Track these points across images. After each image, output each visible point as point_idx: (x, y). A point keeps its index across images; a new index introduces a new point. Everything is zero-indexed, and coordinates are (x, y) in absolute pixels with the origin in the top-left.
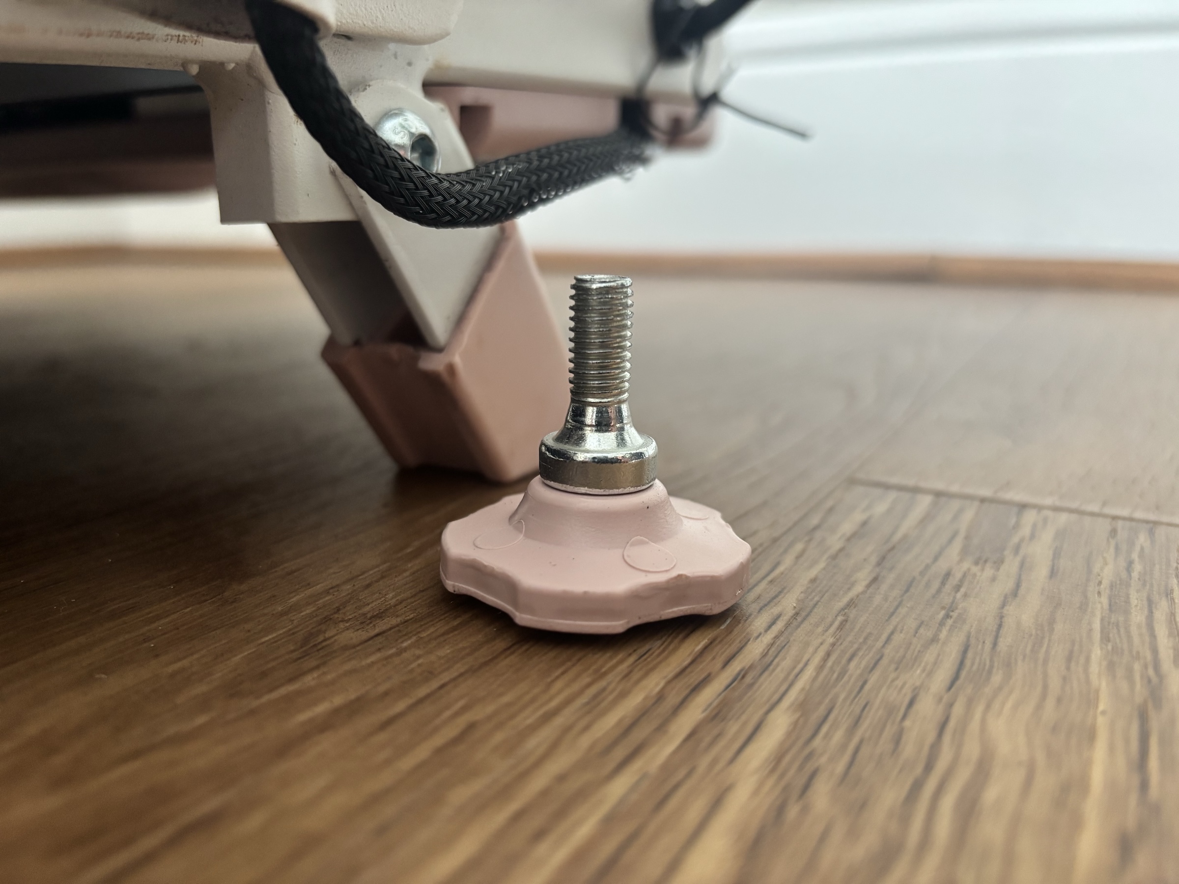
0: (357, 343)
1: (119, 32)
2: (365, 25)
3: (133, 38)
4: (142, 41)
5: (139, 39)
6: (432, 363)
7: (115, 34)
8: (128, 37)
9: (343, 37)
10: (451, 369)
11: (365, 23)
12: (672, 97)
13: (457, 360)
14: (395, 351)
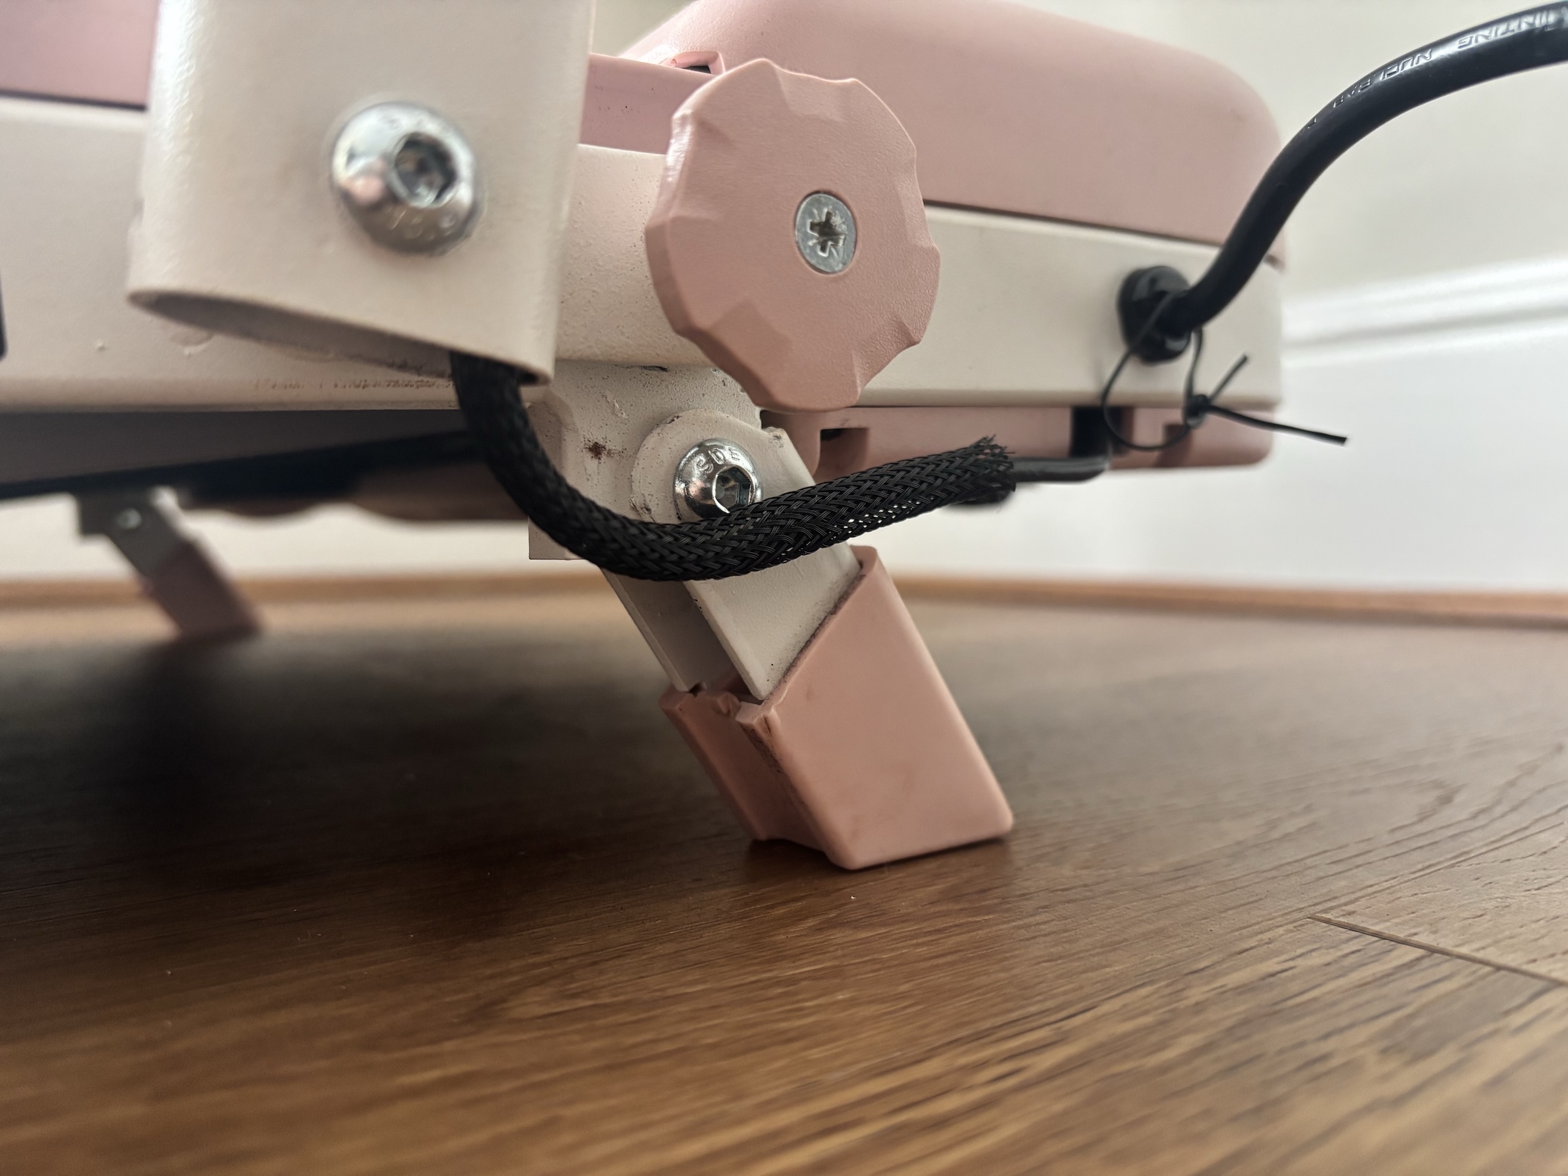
0: (695, 690)
1: (397, 382)
2: (658, 355)
3: (412, 386)
4: (420, 388)
5: (418, 387)
6: (750, 717)
7: (392, 384)
8: (406, 385)
9: (657, 369)
10: (767, 723)
11: (659, 352)
12: (1159, 403)
13: (773, 713)
14: (722, 701)
